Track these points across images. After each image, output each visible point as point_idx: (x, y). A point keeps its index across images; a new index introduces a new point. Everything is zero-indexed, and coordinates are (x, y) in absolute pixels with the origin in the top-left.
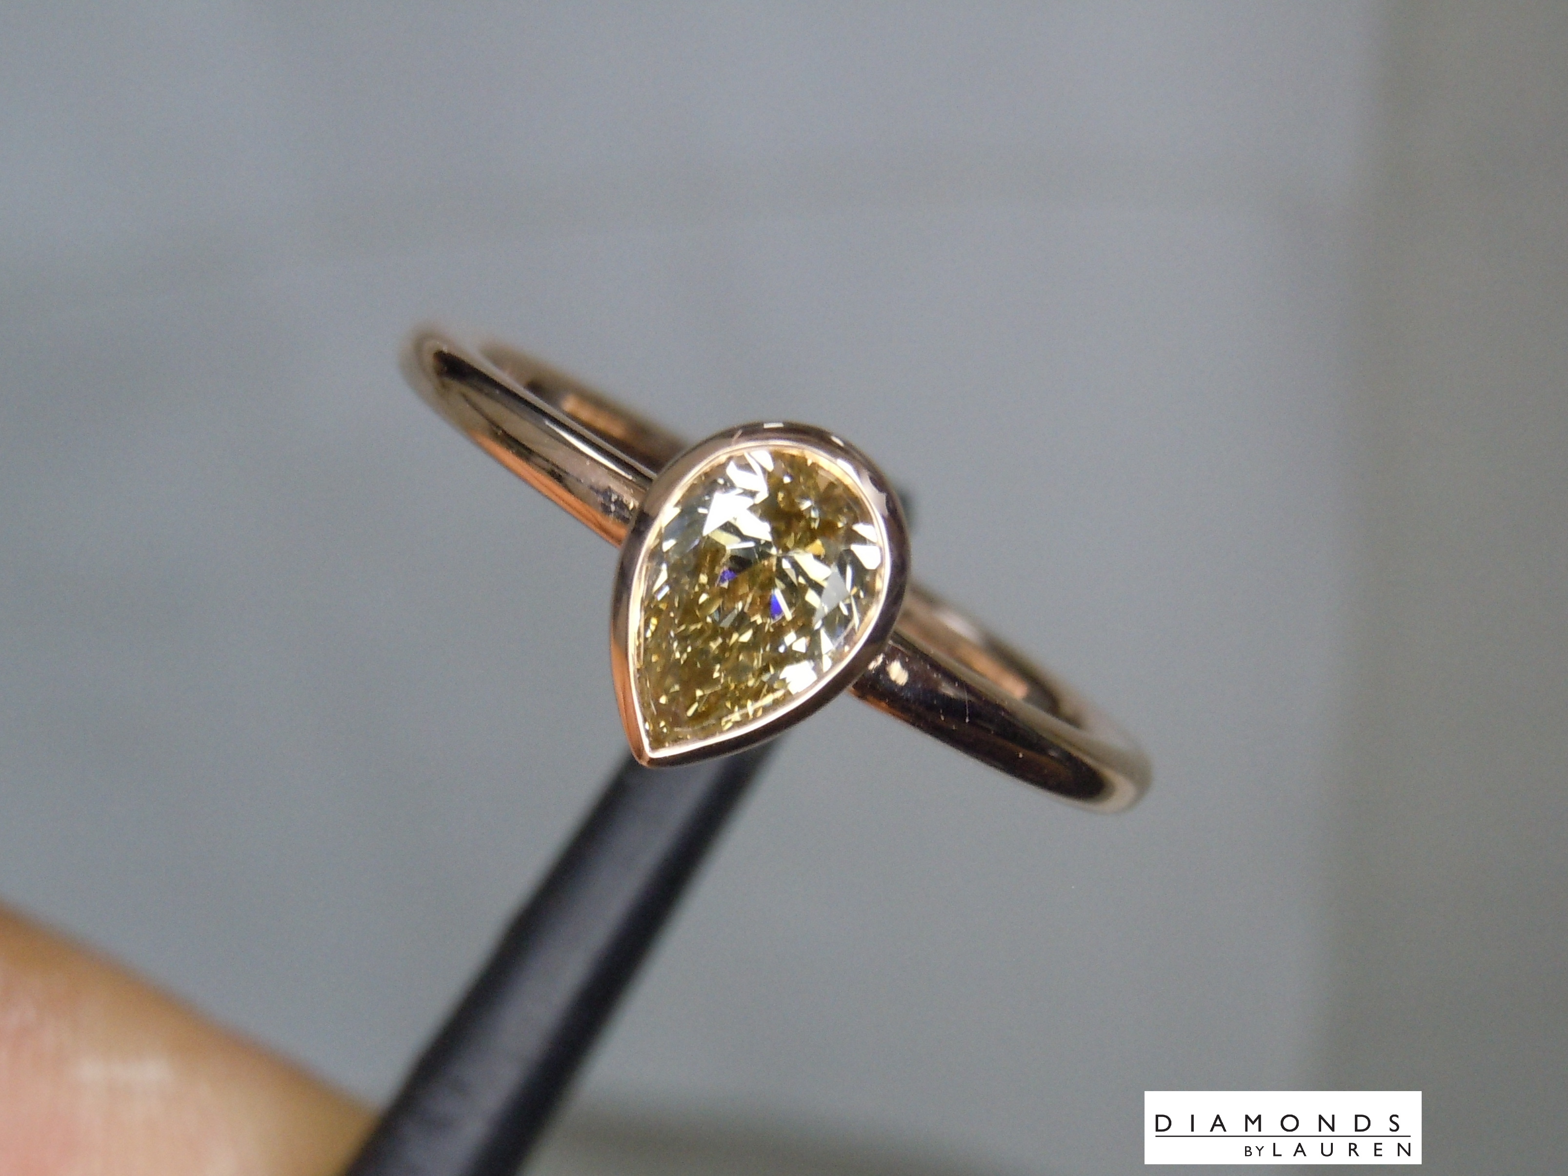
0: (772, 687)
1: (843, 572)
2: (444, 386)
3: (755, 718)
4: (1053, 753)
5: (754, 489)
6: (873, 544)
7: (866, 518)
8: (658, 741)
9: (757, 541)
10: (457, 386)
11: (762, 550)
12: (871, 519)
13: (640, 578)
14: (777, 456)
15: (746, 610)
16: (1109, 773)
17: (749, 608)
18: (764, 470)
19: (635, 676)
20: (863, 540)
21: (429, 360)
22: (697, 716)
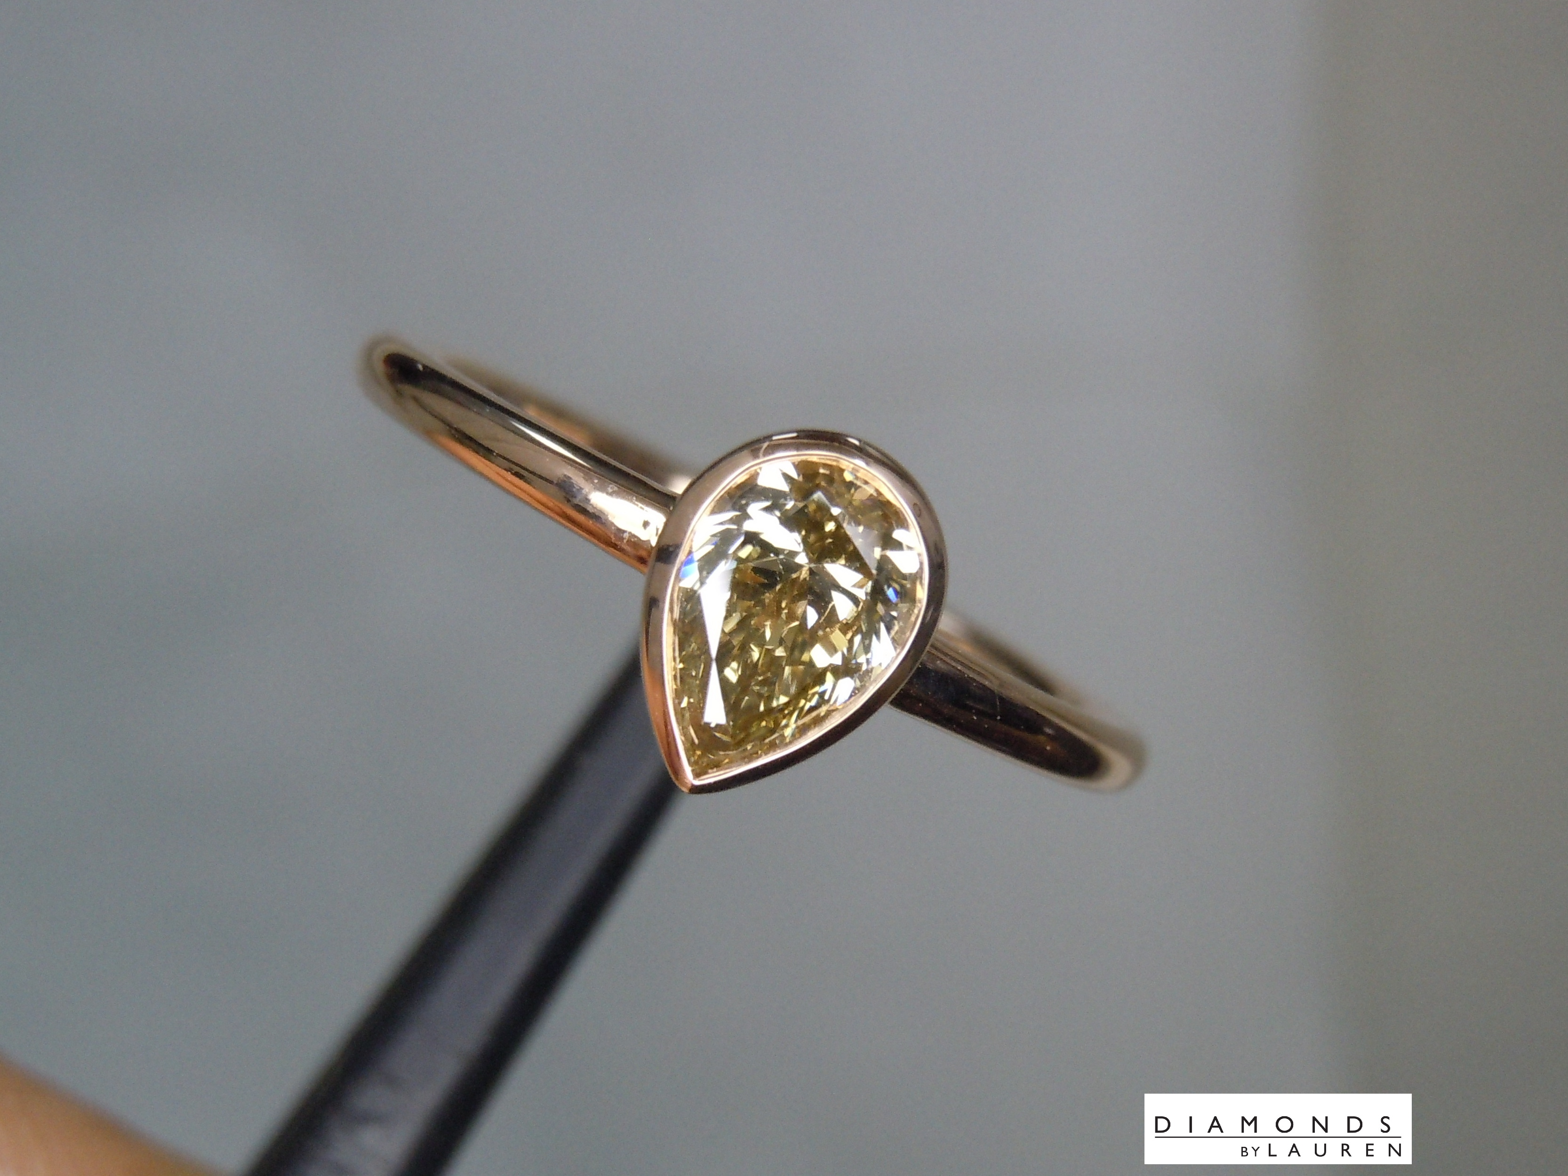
2: (399, 393)
4: (1048, 731)
7: (902, 523)
8: (701, 770)
10: (408, 389)
12: (908, 525)
14: (798, 464)
16: (1104, 749)
20: (898, 546)
21: (380, 368)
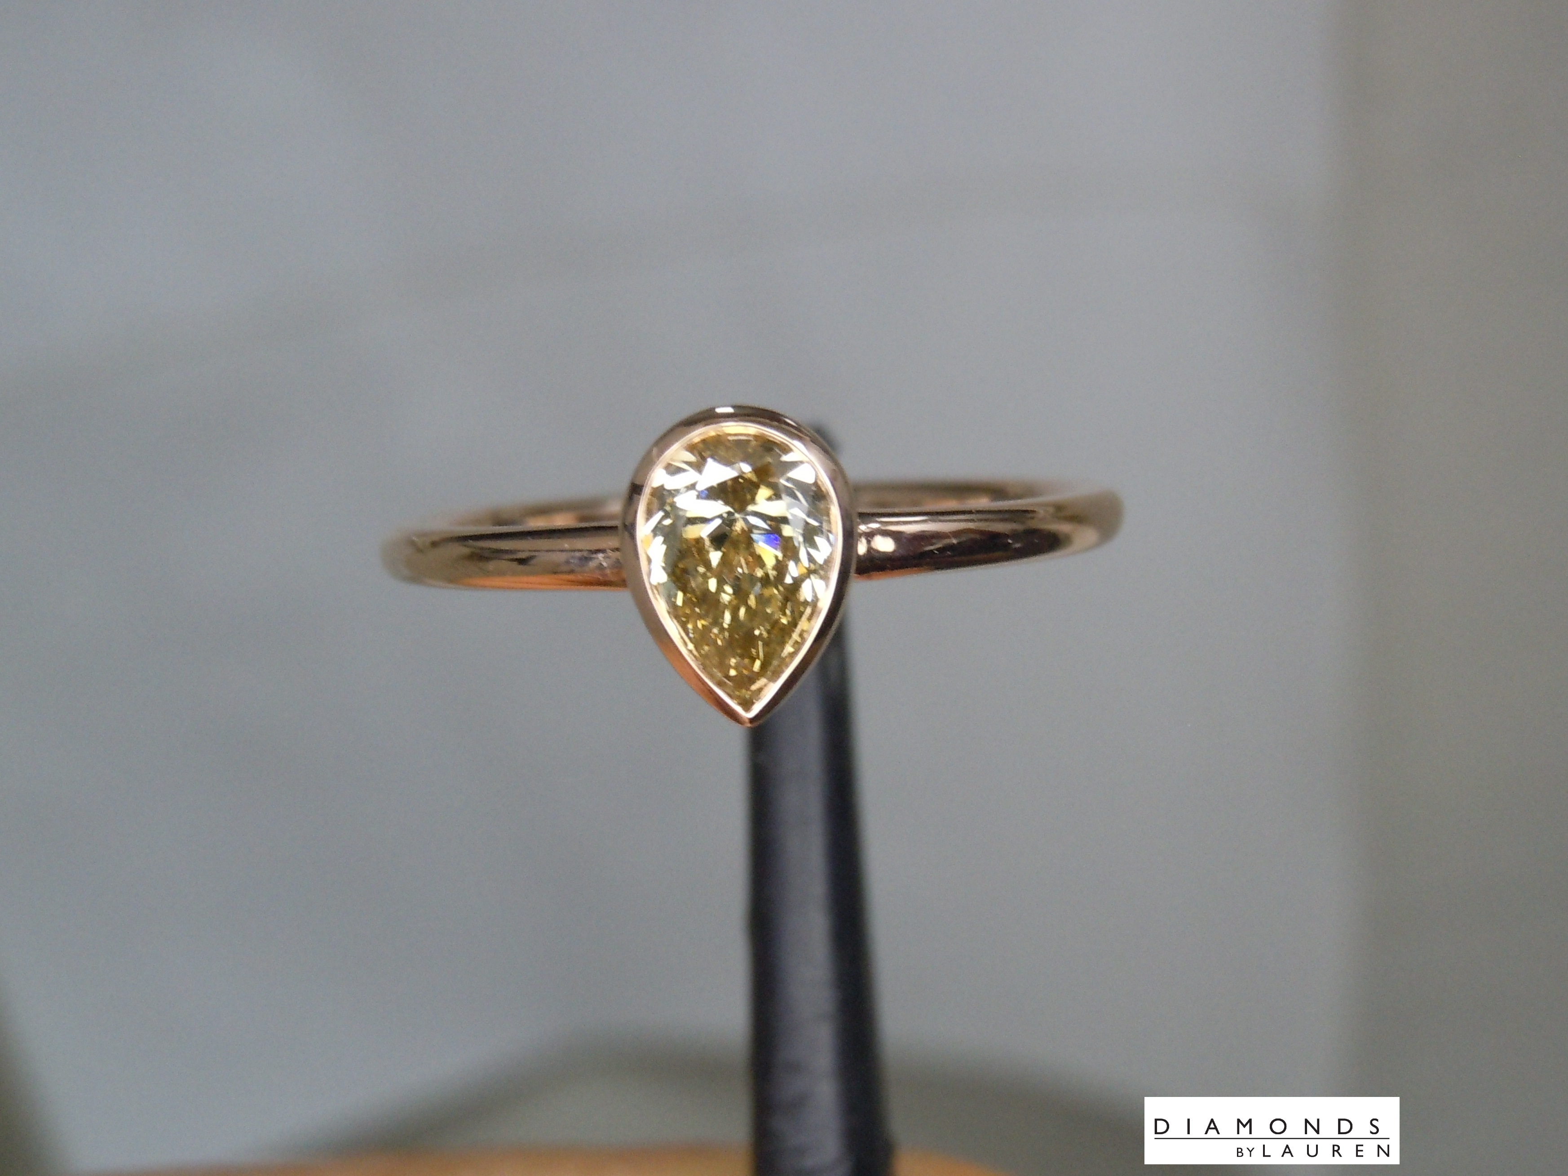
0: (801, 611)
1: (795, 497)
3: (804, 640)
5: (692, 482)
6: (802, 462)
8: (747, 704)
9: (720, 516)
11: (728, 521)
13: (656, 599)
14: (691, 448)
15: (746, 571)
17: (748, 568)
18: (689, 463)
19: (699, 669)
22: (764, 666)
